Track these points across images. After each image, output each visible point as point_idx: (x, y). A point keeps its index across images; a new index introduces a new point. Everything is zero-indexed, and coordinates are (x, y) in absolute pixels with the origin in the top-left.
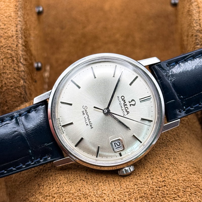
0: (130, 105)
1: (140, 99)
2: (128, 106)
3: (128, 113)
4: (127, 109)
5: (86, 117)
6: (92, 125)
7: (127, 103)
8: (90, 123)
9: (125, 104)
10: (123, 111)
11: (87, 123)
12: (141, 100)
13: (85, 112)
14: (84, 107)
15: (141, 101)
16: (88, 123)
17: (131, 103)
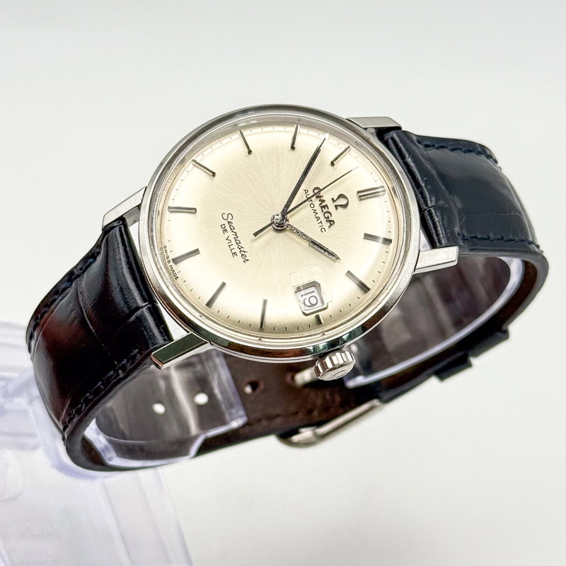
0: (336, 207)
1: (359, 192)
2: (332, 208)
3: (331, 225)
4: (329, 215)
5: (232, 237)
6: (246, 254)
7: (328, 202)
8: (242, 249)
9: (323, 205)
10: (319, 221)
11: (233, 251)
12: (360, 194)
13: (227, 227)
14: (225, 217)
15: (360, 196)
16: (237, 251)
17: (337, 203)
